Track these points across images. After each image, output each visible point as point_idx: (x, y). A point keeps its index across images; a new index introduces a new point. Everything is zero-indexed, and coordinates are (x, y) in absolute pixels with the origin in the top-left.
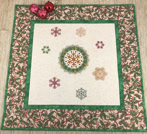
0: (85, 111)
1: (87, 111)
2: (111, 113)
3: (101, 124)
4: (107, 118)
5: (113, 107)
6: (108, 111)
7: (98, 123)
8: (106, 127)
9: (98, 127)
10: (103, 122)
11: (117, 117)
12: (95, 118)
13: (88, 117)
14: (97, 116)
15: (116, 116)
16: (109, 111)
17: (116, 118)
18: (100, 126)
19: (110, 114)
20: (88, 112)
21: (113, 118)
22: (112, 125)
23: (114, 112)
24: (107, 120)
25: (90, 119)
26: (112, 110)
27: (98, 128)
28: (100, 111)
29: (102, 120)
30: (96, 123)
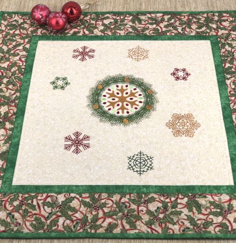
0: (150, 196)
1: (156, 196)
2: (212, 200)
3: (189, 224)
4: (203, 211)
5: (218, 188)
6: (205, 197)
7: (182, 222)
8: (203, 230)
9: (182, 229)
10: (196, 219)
11: (228, 209)
12: (174, 210)
13: (158, 208)
14: (179, 206)
15: (227, 207)
16: (207, 196)
17: (226, 211)
18: (188, 228)
19: (210, 202)
20: (158, 199)
21: (219, 210)
22: (218, 226)
23: (220, 199)
24: (204, 215)
25: (162, 213)
26: (216, 195)
27: (183, 231)
28: (187, 197)
29: (192, 216)
30: (177, 222)
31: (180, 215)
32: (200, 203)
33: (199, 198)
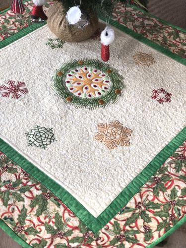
2: (61, 214)
3: (17, 217)
4: (42, 218)
5: (79, 206)
6: (59, 205)
7: (13, 210)
8: (23, 233)
9: (6, 215)
11: (65, 234)
12: (19, 192)
13: (9, 181)
15: (66, 231)
17: (59, 234)
18: (12, 220)
19: (57, 214)
21: (55, 228)
22: (37, 239)
23: (69, 220)
26: (69, 212)
29: (28, 212)
30: (10, 205)
31: (19, 201)
32: (48, 206)
33: (52, 201)
